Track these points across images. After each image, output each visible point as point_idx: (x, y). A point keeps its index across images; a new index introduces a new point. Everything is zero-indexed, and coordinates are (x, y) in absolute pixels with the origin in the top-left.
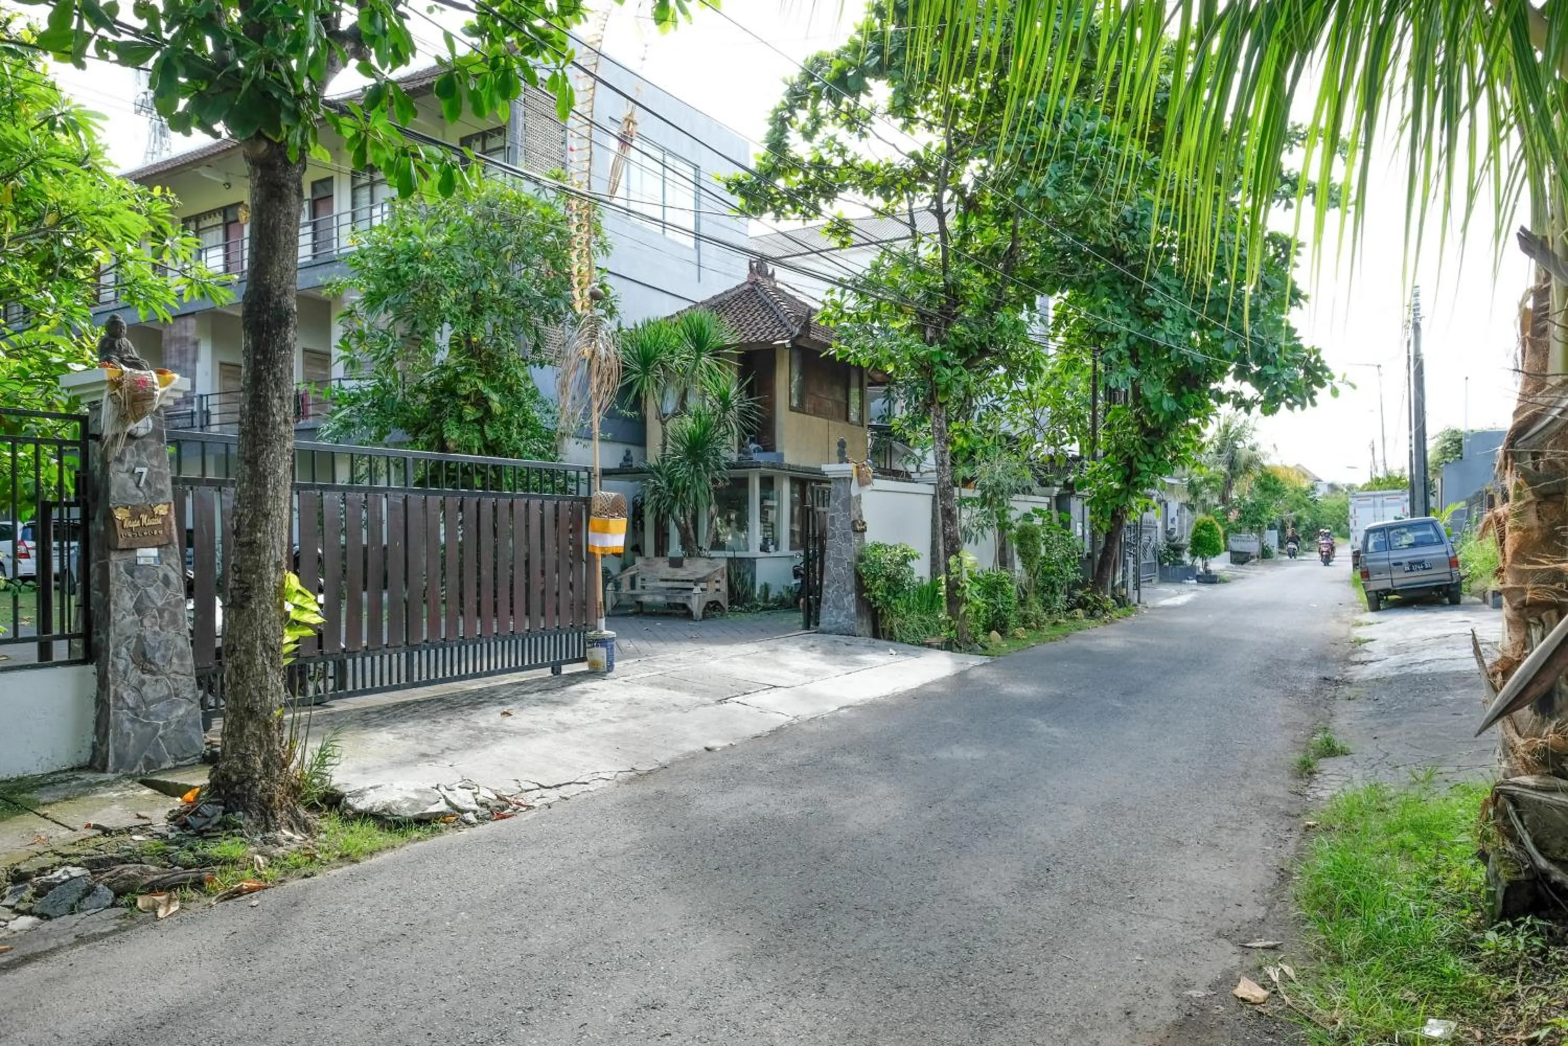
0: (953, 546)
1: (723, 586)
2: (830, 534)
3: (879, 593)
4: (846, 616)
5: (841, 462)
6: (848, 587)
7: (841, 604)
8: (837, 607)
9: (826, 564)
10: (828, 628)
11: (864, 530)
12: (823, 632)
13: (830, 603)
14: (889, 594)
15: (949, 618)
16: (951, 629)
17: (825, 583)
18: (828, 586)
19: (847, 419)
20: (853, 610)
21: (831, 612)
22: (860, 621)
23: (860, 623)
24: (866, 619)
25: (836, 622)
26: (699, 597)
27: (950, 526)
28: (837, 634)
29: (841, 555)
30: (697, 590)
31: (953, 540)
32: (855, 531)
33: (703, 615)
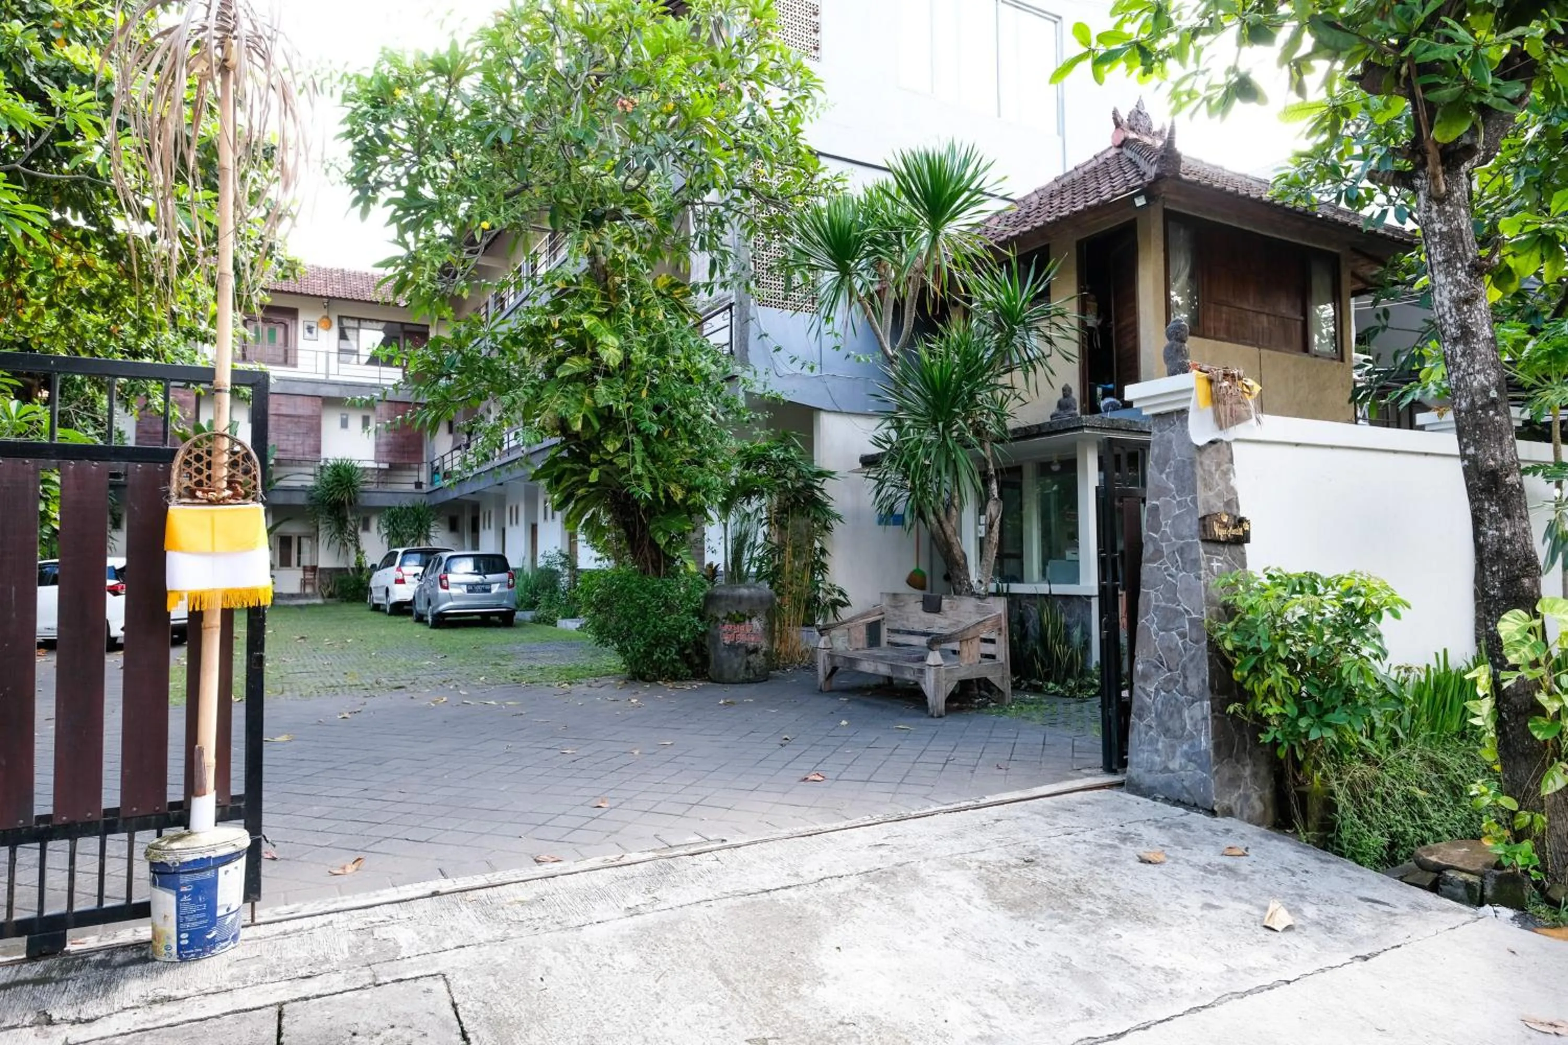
0: (1512, 581)
1: (1001, 650)
2: (1148, 551)
3: (1273, 709)
4: (1189, 757)
5: (1172, 373)
6: (1194, 684)
7: (1175, 724)
8: (1166, 731)
9: (1141, 621)
10: (1148, 780)
11: (1243, 539)
12: (1135, 788)
13: (1151, 719)
14: (1303, 712)
15: (1508, 802)
16: (1519, 836)
17: (1139, 667)
18: (1145, 677)
19: (1305, 346)
20: (1205, 742)
21: (1153, 741)
22: (1227, 772)
23: (1230, 779)
24: (1247, 772)
25: (1166, 769)
26: (937, 673)
27: (1499, 521)
28: (1166, 800)
29: (1175, 600)
30: (934, 658)
31: (1512, 562)
32: (1217, 542)
33: (942, 706)
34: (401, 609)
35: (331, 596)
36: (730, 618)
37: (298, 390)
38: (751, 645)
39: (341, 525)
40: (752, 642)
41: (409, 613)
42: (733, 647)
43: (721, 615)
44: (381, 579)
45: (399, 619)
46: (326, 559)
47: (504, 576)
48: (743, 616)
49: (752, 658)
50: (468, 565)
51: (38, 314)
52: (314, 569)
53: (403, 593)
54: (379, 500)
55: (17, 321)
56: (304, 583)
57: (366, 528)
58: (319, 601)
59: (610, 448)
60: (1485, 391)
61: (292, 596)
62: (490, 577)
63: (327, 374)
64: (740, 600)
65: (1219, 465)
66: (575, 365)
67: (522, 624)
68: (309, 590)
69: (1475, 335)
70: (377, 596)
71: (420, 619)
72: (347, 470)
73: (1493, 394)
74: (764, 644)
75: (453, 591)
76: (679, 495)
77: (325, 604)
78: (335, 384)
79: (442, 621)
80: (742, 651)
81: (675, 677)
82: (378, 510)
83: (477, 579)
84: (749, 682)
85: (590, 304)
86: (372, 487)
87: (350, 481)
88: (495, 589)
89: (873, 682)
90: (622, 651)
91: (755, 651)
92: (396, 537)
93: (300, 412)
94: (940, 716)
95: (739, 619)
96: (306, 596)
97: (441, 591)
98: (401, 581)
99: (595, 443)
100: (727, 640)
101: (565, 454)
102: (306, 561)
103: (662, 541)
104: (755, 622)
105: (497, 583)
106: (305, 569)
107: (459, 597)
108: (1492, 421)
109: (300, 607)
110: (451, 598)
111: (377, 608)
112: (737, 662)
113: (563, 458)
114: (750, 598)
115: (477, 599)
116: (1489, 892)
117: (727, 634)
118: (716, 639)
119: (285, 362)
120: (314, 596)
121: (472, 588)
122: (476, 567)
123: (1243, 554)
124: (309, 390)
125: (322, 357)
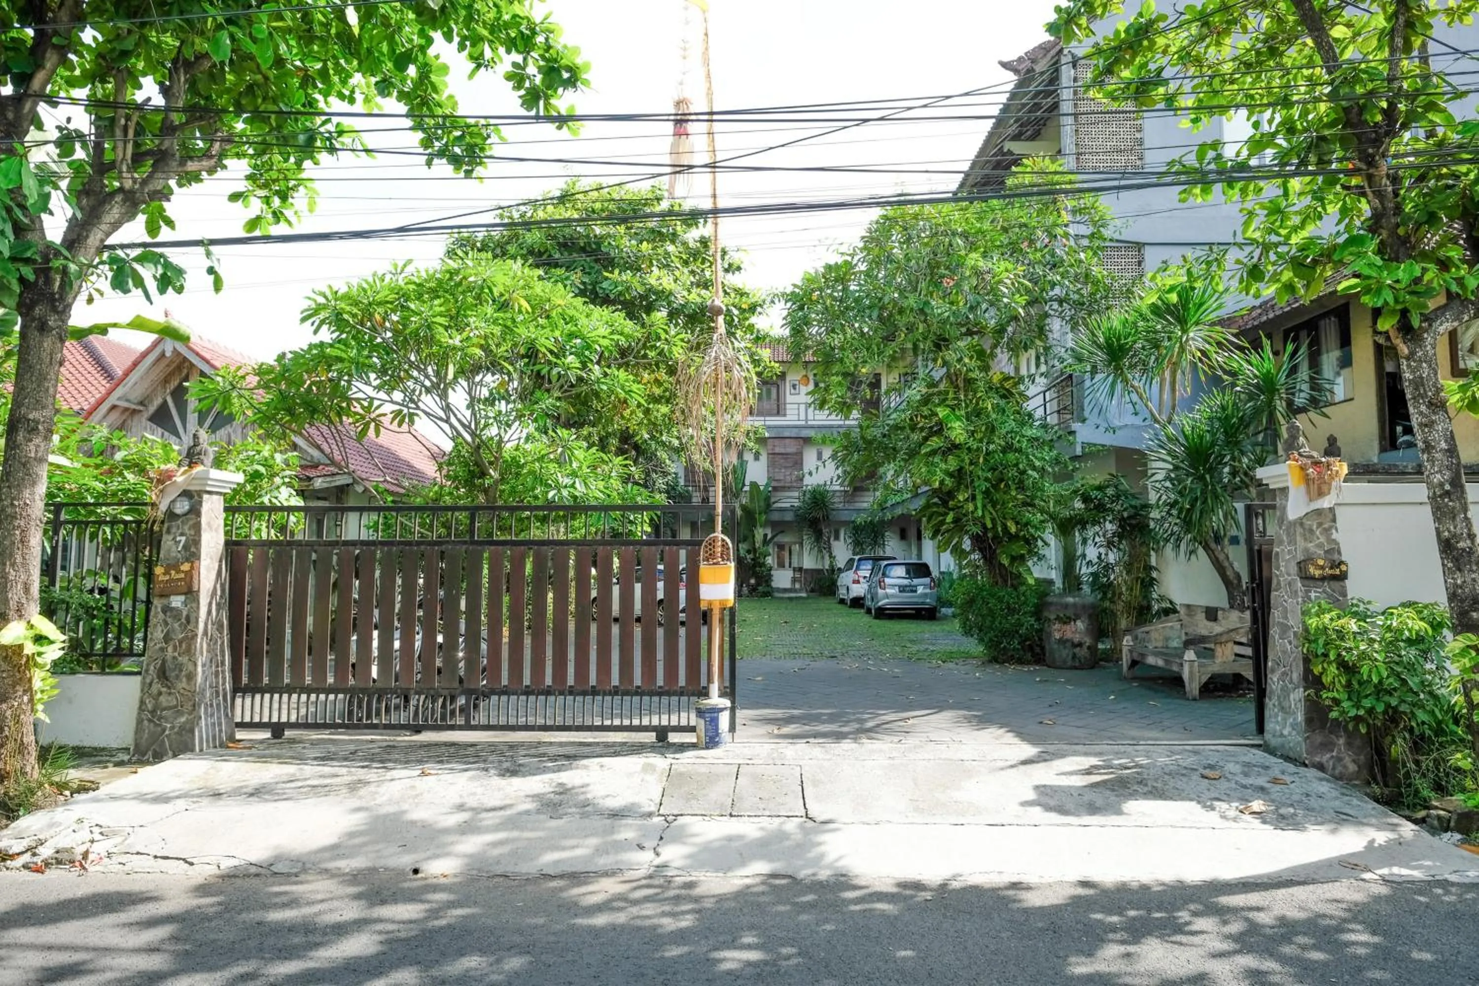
4: (1292, 727)
6: (1295, 676)
7: (1286, 704)
8: (1282, 709)
9: (1270, 632)
10: (1275, 744)
11: (1343, 577)
12: (1266, 748)
13: (1275, 700)
17: (1270, 664)
18: (1273, 671)
20: (1300, 717)
21: (1276, 716)
22: (1318, 738)
23: (1321, 744)
24: (1342, 741)
25: (1282, 735)
26: (1191, 667)
27: (1454, 573)
28: (1281, 756)
29: (1286, 618)
30: (1190, 655)
31: (1462, 601)
32: (1313, 578)
33: (1196, 692)
34: (857, 603)
35: (812, 591)
36: (1058, 618)
37: (787, 434)
38: (1076, 640)
39: (818, 535)
40: (1077, 638)
41: (862, 606)
42: (1062, 641)
43: (1052, 617)
44: (845, 579)
45: (855, 611)
46: (809, 562)
47: (927, 580)
48: (1069, 618)
49: (1077, 650)
50: (900, 571)
51: (632, 412)
52: (800, 569)
53: (859, 590)
54: (845, 516)
55: (623, 417)
56: (794, 580)
57: (837, 538)
58: (804, 595)
59: (961, 498)
60: (1441, 485)
61: (785, 590)
62: (916, 581)
63: (807, 420)
64: (1066, 606)
65: (1320, 525)
66: (935, 442)
67: (945, 617)
68: (797, 586)
69: (1433, 447)
70: (842, 593)
71: (869, 611)
72: (821, 494)
73: (1447, 487)
74: (1088, 641)
75: (889, 591)
76: (1013, 529)
77: (808, 598)
78: (812, 427)
79: (882, 614)
80: (1068, 645)
81: (1021, 662)
82: (846, 523)
83: (906, 582)
84: (1076, 668)
85: (945, 400)
86: (841, 506)
87: (823, 502)
88: (920, 590)
89: (1155, 673)
90: (981, 640)
91: (1080, 645)
92: (858, 545)
93: (789, 450)
94: (1195, 699)
95: (1066, 621)
96: (795, 591)
97: (880, 591)
98: (858, 582)
99: (951, 494)
100: (1057, 636)
101: (936, 500)
102: (795, 564)
103: (1006, 562)
104: (1079, 623)
105: (922, 587)
106: (794, 570)
107: (893, 596)
108: (1447, 505)
109: (791, 599)
110: (887, 596)
111: (842, 601)
112: (1065, 653)
113: (935, 504)
114: (1075, 605)
115: (906, 597)
116: (1452, 824)
117: (1057, 631)
118: (1050, 634)
119: (778, 413)
120: (800, 590)
121: (902, 589)
122: (908, 572)
123: (1344, 587)
124: (794, 433)
125: (803, 407)
